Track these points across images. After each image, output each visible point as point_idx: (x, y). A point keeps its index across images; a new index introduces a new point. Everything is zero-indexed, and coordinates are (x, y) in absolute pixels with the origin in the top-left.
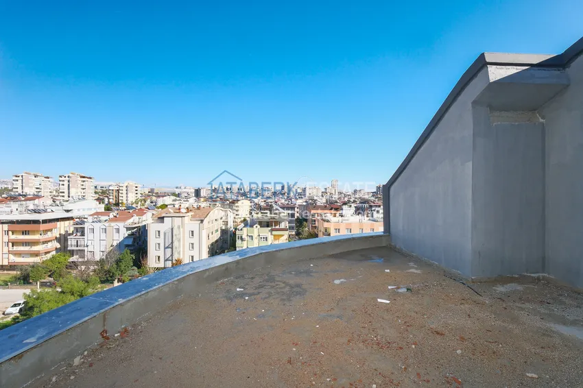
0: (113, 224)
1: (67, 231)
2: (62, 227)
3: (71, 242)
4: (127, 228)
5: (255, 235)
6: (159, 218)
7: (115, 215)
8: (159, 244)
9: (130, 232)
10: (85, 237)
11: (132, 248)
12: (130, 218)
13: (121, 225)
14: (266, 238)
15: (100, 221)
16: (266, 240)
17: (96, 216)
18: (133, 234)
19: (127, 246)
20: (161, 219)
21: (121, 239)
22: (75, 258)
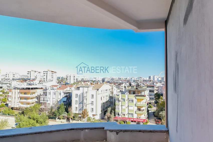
0: (58, 91)
1: (40, 94)
2: (39, 92)
3: (42, 99)
4: (64, 93)
5: (126, 98)
6: (77, 88)
7: (60, 86)
8: (77, 101)
9: (65, 95)
10: (47, 97)
11: (66, 103)
12: (66, 88)
13: (62, 91)
14: (133, 100)
15: (53, 89)
16: (133, 102)
17: (52, 87)
18: (66, 96)
19: (64, 102)
20: (78, 88)
21: (62, 98)
22: (43, 107)
